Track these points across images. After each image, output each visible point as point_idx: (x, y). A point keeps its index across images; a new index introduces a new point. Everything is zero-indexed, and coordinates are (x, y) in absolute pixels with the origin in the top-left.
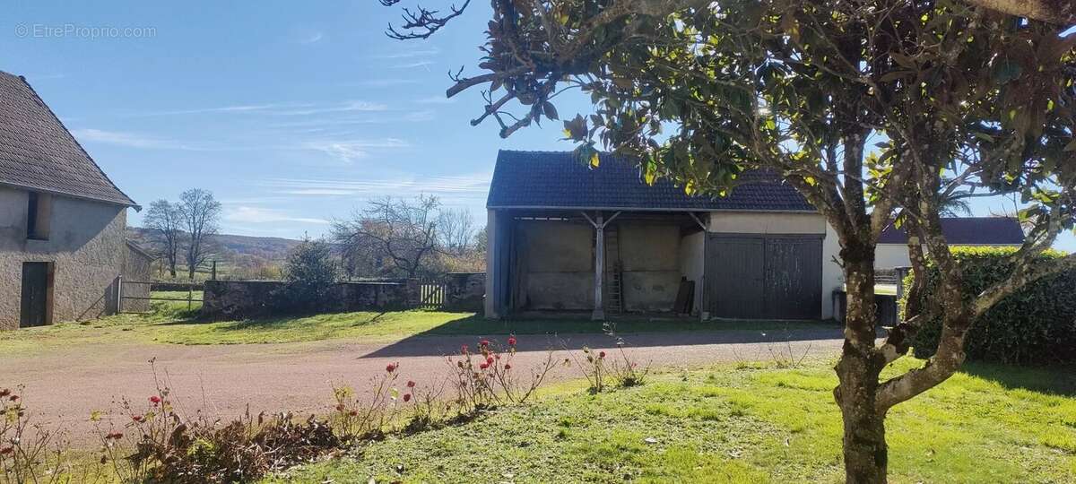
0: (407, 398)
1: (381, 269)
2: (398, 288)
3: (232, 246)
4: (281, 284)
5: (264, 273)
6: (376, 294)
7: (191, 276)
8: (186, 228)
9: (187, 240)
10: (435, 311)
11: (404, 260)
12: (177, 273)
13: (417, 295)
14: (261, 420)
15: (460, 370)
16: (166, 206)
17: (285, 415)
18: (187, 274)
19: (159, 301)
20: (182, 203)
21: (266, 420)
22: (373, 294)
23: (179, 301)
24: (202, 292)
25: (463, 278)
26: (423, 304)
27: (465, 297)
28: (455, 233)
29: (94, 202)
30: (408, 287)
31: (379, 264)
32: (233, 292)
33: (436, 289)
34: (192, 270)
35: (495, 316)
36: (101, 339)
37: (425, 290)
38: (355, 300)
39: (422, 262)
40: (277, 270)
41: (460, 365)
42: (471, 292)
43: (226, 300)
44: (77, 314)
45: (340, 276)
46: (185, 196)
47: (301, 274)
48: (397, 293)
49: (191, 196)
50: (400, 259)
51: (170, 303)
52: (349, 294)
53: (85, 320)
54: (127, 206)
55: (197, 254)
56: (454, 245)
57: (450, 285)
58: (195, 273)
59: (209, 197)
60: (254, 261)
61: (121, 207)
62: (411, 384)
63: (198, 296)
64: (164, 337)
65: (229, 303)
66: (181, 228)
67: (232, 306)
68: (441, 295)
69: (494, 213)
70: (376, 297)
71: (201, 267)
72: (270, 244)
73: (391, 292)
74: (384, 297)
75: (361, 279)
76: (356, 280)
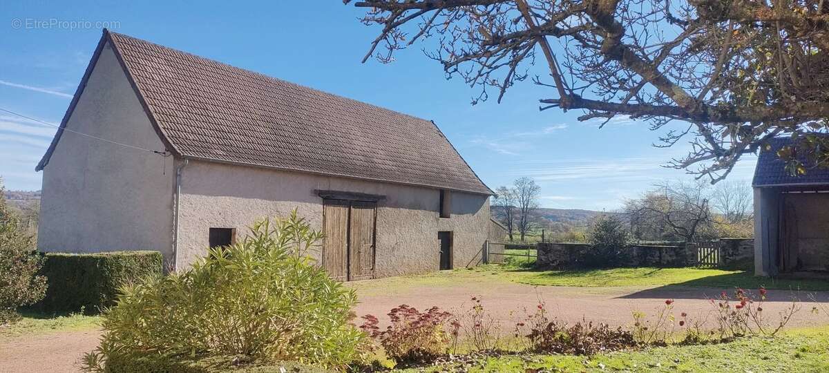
0: (682, 323)
1: (664, 234)
2: (677, 250)
3: (547, 217)
4: (589, 246)
5: (573, 238)
6: (660, 253)
7: (522, 239)
8: (518, 205)
9: (518, 212)
10: (710, 268)
11: (682, 228)
12: (514, 237)
13: (694, 256)
14: (591, 326)
15: (721, 309)
16: (506, 190)
17: (604, 325)
18: (520, 237)
19: (509, 256)
20: (515, 187)
21: (594, 325)
22: (658, 253)
23: (521, 256)
24: (536, 251)
25: (735, 244)
26: (700, 263)
27: (737, 259)
28: (733, 202)
29: (473, 194)
30: (687, 250)
31: (662, 231)
32: (556, 251)
33: (711, 252)
34: (523, 235)
35: (764, 274)
36: (482, 279)
37: (702, 252)
38: (643, 259)
39: (698, 230)
40: (582, 235)
41: (721, 305)
42: (742, 254)
43: (551, 257)
44: (465, 263)
45: (631, 240)
46: (517, 183)
47: (601, 238)
48: (677, 254)
49: (521, 182)
50: (678, 227)
51: (516, 257)
52: (638, 253)
53: (469, 267)
54: (491, 195)
55: (526, 223)
56: (732, 213)
57: (724, 249)
58: (525, 237)
59: (532, 182)
60: (564, 227)
61: (486, 196)
62: (684, 315)
63: (533, 253)
64: (517, 279)
65: (555, 258)
66: (515, 205)
67: (556, 260)
68: (716, 256)
69: (759, 192)
70: (660, 257)
71: (529, 233)
72: (574, 215)
73: (672, 253)
74: (667, 257)
75: (647, 242)
76: (644, 242)
